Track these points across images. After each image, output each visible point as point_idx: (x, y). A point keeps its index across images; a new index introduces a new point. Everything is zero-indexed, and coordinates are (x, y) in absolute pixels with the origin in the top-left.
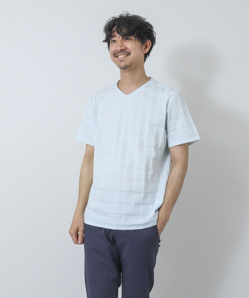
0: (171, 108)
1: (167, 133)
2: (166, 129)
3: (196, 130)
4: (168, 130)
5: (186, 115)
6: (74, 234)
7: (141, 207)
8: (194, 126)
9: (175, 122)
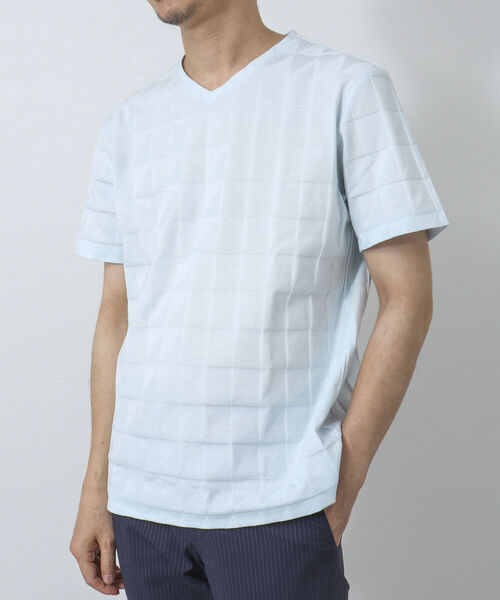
0: (350, 121)
1: (346, 202)
2: (342, 189)
3: (432, 194)
4: (350, 194)
5: (401, 142)
6: (85, 556)
7: (261, 453)
8: (429, 179)
9: (368, 168)
